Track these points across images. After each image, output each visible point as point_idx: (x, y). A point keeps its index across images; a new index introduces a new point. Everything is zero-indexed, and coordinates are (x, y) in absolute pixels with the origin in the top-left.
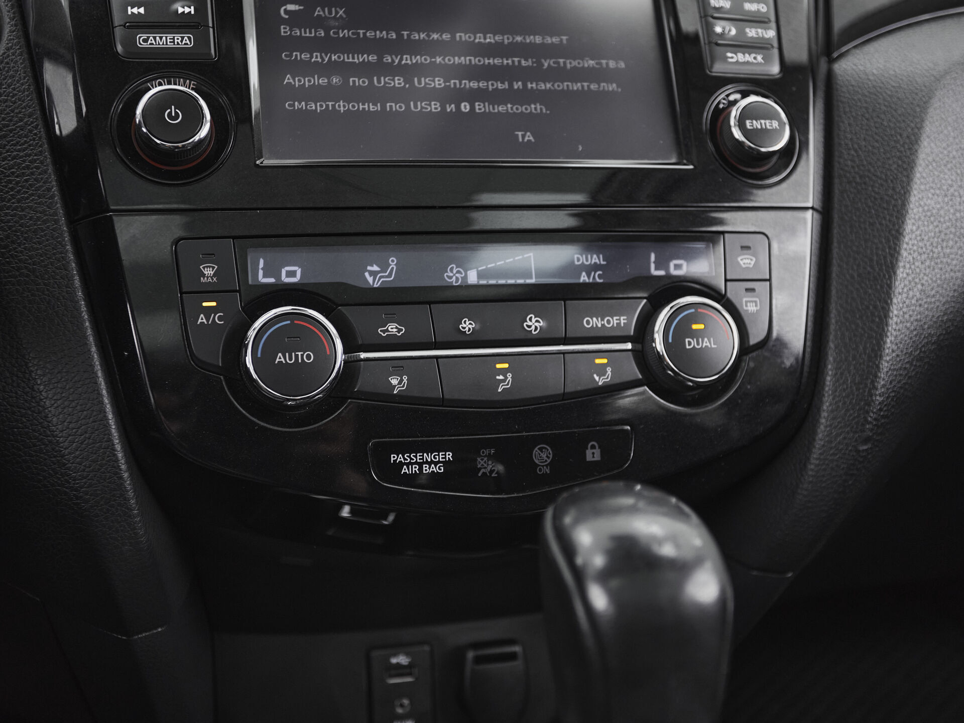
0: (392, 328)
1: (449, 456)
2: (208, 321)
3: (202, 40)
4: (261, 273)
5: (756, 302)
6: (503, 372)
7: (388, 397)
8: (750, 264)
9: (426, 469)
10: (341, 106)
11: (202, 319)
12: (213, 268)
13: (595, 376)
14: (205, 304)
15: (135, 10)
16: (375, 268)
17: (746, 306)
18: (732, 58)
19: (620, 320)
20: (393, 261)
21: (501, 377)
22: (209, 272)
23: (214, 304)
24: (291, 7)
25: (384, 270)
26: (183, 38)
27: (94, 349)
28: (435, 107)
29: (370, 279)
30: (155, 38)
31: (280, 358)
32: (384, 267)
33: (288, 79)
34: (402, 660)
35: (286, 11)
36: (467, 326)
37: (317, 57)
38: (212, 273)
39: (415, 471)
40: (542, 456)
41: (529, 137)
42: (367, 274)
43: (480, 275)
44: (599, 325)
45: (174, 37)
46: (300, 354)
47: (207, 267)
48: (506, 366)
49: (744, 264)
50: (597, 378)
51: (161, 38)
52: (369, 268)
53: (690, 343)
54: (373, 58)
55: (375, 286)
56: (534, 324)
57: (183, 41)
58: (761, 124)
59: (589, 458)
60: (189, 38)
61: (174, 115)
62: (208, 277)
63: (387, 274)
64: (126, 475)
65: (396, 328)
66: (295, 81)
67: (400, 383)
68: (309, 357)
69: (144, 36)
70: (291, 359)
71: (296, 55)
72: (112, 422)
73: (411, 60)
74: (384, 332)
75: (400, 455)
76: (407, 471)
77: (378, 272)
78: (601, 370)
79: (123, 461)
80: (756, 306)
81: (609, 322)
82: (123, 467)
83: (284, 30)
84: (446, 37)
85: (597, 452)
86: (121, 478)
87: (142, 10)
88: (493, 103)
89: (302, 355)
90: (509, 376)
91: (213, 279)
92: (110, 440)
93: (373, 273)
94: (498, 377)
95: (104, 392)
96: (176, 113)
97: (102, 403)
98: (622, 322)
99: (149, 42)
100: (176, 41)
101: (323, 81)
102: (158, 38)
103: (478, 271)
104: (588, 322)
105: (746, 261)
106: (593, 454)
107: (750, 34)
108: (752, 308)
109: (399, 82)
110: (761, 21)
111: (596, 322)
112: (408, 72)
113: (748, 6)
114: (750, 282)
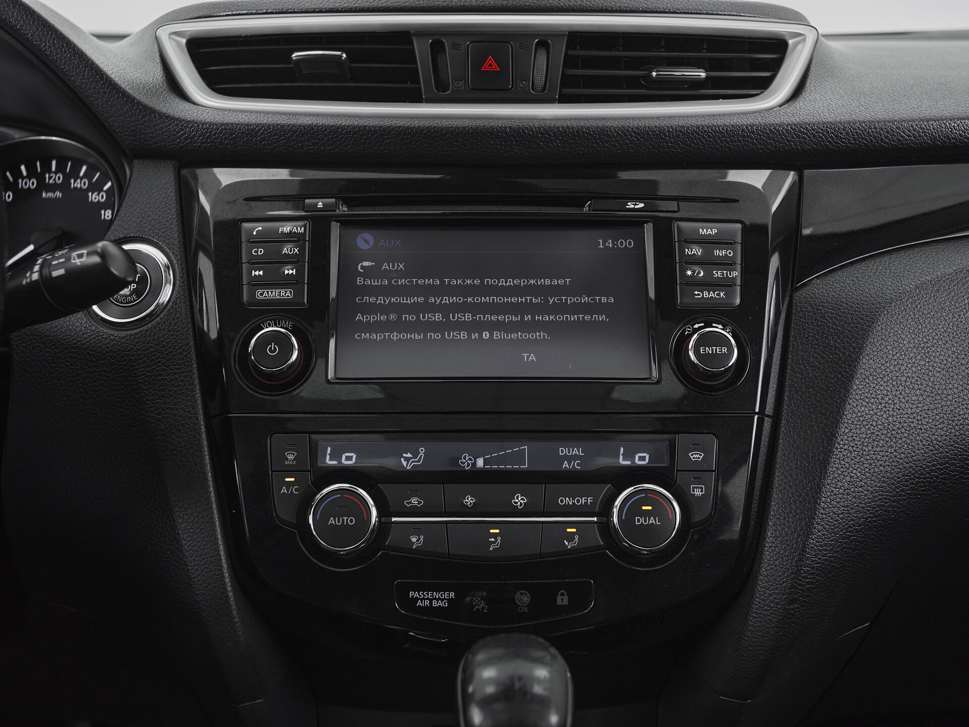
0: (414, 501)
1: (452, 595)
2: (288, 491)
3: (298, 293)
4: (328, 457)
5: (702, 488)
6: (495, 535)
7: (406, 551)
8: (699, 458)
9: (435, 604)
10: (395, 336)
11: (284, 490)
12: (294, 454)
13: (565, 541)
14: (287, 479)
15: (257, 273)
16: (409, 455)
17: (694, 491)
18: (699, 295)
19: (587, 500)
20: (422, 450)
21: (493, 540)
22: (291, 457)
23: (293, 479)
24: (366, 264)
25: (415, 457)
26: (286, 292)
27: (214, 506)
28: (464, 335)
29: (405, 463)
30: (268, 292)
31: (332, 521)
32: (415, 455)
33: (359, 317)
35: (362, 267)
36: (469, 501)
37: (380, 300)
38: (293, 458)
39: (427, 604)
41: (533, 357)
42: (402, 460)
43: (486, 462)
44: (571, 504)
45: (280, 291)
46: (345, 518)
47: (290, 453)
48: (498, 531)
49: (694, 458)
50: (567, 543)
51: (272, 292)
52: (404, 455)
53: (639, 521)
54: (421, 300)
55: (408, 468)
56: (519, 500)
57: (286, 294)
58: (712, 349)
59: (559, 602)
60: (290, 292)
61: (273, 349)
62: (290, 461)
63: (417, 460)
64: (231, 594)
65: (417, 501)
66: (363, 319)
67: (417, 541)
68: (351, 521)
69: (261, 291)
70: (339, 522)
71: (366, 299)
72: (223, 558)
73: (449, 301)
74: (408, 503)
75: (417, 593)
76: (421, 604)
77: (410, 458)
78: (571, 537)
79: (229, 585)
80: (702, 491)
81: (578, 501)
82: (229, 589)
83: (359, 281)
84: (477, 282)
85: (566, 598)
86: (227, 596)
87: (261, 273)
88: (507, 332)
89: (347, 520)
90: (499, 539)
91: (293, 463)
92: (221, 570)
93: (407, 459)
94: (490, 540)
95: (219, 537)
96: (275, 347)
97: (217, 544)
98: (589, 501)
99: (264, 295)
100: (282, 294)
101: (383, 318)
102: (270, 292)
103: (484, 459)
104: (562, 501)
105: (696, 456)
106: (562, 600)
107: (717, 274)
108: (698, 493)
109: (438, 317)
110: (727, 264)
111: (568, 501)
112: (446, 310)
113: (717, 252)
114: (698, 472)
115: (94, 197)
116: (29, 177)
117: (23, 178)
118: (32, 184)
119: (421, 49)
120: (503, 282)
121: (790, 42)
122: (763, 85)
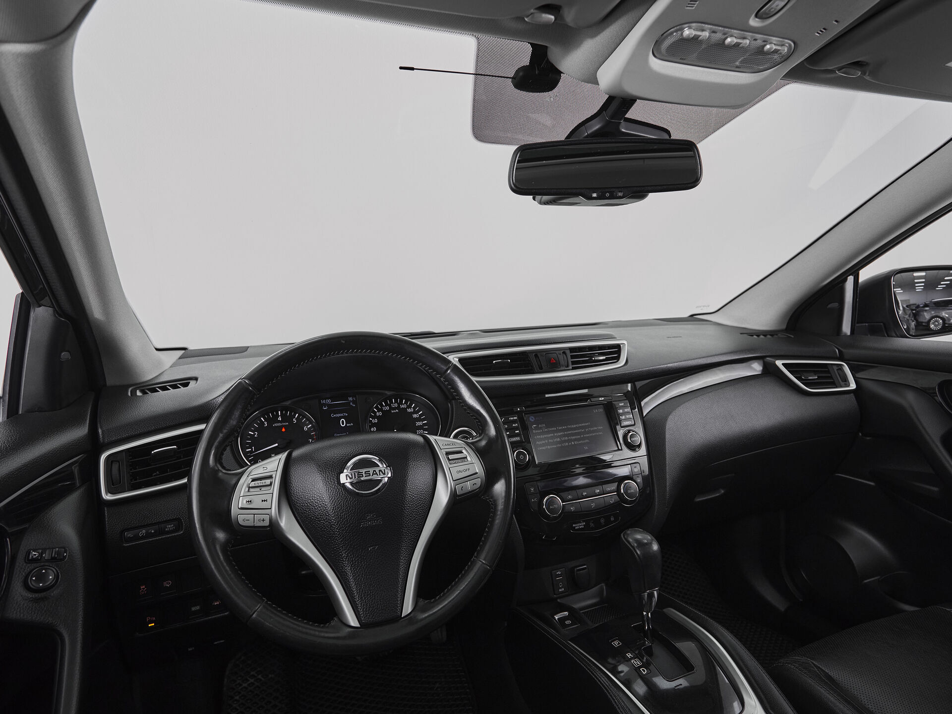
0: (570, 497)
1: (584, 523)
2: (534, 501)
3: (521, 438)
7: (571, 512)
8: (637, 471)
9: (580, 527)
14: (533, 497)
18: (625, 423)
24: (534, 426)
28: (567, 444)
33: (537, 443)
34: (559, 573)
36: (585, 494)
37: (542, 437)
39: (578, 528)
40: (602, 521)
45: (516, 438)
47: (532, 489)
48: (594, 501)
50: (611, 502)
51: (514, 439)
53: (629, 491)
54: (553, 435)
56: (597, 492)
57: (518, 439)
59: (612, 520)
67: (573, 508)
68: (555, 507)
70: (552, 507)
71: (538, 437)
73: (560, 434)
75: (575, 525)
76: (576, 528)
78: (611, 500)
81: (611, 489)
83: (534, 431)
84: (566, 427)
87: (509, 433)
91: (534, 491)
96: (522, 456)
98: (614, 488)
99: (512, 440)
101: (544, 442)
106: (612, 519)
107: (627, 416)
108: (639, 481)
109: (558, 439)
110: (629, 413)
111: (609, 489)
112: (560, 437)
113: (626, 410)
114: (638, 475)
115: (409, 410)
116: (386, 406)
117: (384, 406)
118: (387, 408)
119: (532, 357)
120: (572, 426)
121: (621, 346)
122: (618, 359)
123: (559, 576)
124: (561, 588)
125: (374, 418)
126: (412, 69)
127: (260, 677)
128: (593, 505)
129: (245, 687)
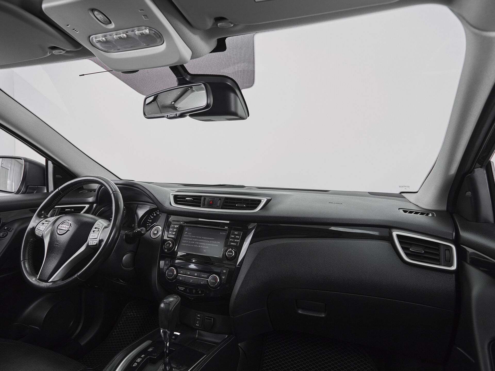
0: (182, 272)
1: (184, 288)
3: (175, 236)
7: (179, 280)
9: (181, 289)
10: (187, 245)
18: (232, 244)
19: (205, 276)
24: (186, 233)
28: (196, 246)
34: (199, 316)
36: (189, 273)
37: (186, 239)
40: (194, 291)
41: (205, 251)
50: (202, 283)
53: (212, 281)
56: (196, 274)
57: (173, 236)
58: (230, 253)
67: (181, 278)
68: (172, 274)
70: (169, 274)
72: (156, 277)
74: (180, 272)
75: (179, 287)
83: (184, 235)
84: (201, 237)
87: (170, 233)
88: (203, 246)
91: (167, 263)
96: (168, 245)
104: (202, 275)
105: (224, 271)
106: (200, 292)
107: (235, 240)
108: (223, 278)
109: (194, 242)
110: (238, 239)
112: (195, 241)
113: (237, 237)
114: (224, 274)
116: (158, 212)
118: (158, 213)
119: (202, 199)
120: (204, 238)
121: (262, 200)
122: (256, 207)
123: (198, 317)
124: (197, 324)
125: (152, 216)
126: (84, 75)
127: (135, 314)
128: (191, 281)
129: (129, 315)
